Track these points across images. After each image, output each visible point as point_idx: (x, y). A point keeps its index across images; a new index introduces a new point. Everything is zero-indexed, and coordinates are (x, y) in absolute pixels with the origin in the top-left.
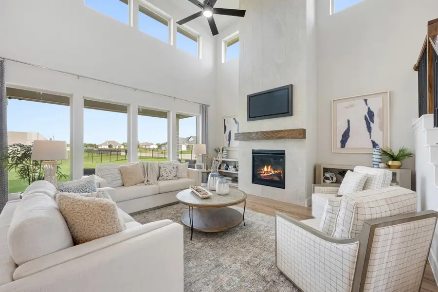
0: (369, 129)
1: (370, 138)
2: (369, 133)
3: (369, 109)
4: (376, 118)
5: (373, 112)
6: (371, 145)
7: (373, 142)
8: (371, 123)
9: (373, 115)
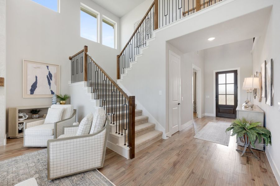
0: (50, 84)
1: (50, 89)
2: (49, 86)
3: (49, 72)
4: (53, 78)
5: (52, 75)
6: (51, 93)
7: (52, 91)
8: (51, 80)
9: (52, 76)
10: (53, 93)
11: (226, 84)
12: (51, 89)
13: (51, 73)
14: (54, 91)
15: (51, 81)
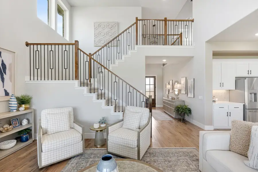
0: (3, 79)
1: (3, 88)
2: (2, 83)
3: (3, 61)
4: (7, 71)
5: (6, 65)
6: (4, 93)
7: (5, 91)
8: (4, 74)
9: (6, 68)
10: (7, 94)
11: (150, 85)
12: (5, 88)
13: (5, 62)
14: (8, 91)
15: (5, 76)
